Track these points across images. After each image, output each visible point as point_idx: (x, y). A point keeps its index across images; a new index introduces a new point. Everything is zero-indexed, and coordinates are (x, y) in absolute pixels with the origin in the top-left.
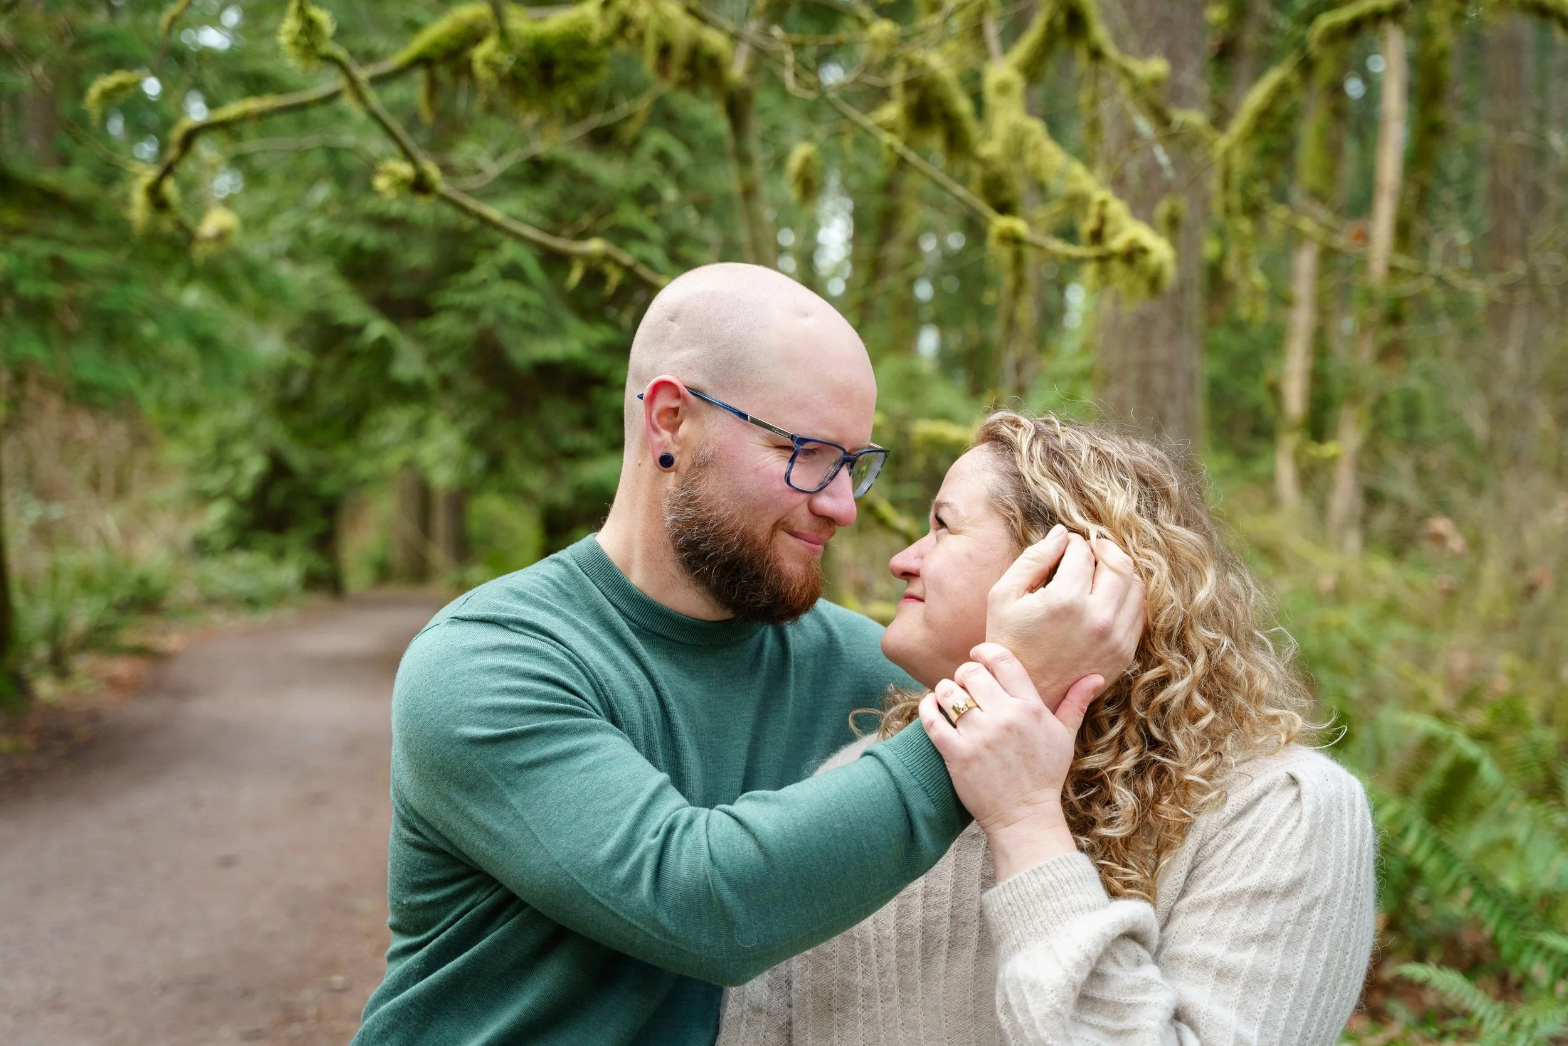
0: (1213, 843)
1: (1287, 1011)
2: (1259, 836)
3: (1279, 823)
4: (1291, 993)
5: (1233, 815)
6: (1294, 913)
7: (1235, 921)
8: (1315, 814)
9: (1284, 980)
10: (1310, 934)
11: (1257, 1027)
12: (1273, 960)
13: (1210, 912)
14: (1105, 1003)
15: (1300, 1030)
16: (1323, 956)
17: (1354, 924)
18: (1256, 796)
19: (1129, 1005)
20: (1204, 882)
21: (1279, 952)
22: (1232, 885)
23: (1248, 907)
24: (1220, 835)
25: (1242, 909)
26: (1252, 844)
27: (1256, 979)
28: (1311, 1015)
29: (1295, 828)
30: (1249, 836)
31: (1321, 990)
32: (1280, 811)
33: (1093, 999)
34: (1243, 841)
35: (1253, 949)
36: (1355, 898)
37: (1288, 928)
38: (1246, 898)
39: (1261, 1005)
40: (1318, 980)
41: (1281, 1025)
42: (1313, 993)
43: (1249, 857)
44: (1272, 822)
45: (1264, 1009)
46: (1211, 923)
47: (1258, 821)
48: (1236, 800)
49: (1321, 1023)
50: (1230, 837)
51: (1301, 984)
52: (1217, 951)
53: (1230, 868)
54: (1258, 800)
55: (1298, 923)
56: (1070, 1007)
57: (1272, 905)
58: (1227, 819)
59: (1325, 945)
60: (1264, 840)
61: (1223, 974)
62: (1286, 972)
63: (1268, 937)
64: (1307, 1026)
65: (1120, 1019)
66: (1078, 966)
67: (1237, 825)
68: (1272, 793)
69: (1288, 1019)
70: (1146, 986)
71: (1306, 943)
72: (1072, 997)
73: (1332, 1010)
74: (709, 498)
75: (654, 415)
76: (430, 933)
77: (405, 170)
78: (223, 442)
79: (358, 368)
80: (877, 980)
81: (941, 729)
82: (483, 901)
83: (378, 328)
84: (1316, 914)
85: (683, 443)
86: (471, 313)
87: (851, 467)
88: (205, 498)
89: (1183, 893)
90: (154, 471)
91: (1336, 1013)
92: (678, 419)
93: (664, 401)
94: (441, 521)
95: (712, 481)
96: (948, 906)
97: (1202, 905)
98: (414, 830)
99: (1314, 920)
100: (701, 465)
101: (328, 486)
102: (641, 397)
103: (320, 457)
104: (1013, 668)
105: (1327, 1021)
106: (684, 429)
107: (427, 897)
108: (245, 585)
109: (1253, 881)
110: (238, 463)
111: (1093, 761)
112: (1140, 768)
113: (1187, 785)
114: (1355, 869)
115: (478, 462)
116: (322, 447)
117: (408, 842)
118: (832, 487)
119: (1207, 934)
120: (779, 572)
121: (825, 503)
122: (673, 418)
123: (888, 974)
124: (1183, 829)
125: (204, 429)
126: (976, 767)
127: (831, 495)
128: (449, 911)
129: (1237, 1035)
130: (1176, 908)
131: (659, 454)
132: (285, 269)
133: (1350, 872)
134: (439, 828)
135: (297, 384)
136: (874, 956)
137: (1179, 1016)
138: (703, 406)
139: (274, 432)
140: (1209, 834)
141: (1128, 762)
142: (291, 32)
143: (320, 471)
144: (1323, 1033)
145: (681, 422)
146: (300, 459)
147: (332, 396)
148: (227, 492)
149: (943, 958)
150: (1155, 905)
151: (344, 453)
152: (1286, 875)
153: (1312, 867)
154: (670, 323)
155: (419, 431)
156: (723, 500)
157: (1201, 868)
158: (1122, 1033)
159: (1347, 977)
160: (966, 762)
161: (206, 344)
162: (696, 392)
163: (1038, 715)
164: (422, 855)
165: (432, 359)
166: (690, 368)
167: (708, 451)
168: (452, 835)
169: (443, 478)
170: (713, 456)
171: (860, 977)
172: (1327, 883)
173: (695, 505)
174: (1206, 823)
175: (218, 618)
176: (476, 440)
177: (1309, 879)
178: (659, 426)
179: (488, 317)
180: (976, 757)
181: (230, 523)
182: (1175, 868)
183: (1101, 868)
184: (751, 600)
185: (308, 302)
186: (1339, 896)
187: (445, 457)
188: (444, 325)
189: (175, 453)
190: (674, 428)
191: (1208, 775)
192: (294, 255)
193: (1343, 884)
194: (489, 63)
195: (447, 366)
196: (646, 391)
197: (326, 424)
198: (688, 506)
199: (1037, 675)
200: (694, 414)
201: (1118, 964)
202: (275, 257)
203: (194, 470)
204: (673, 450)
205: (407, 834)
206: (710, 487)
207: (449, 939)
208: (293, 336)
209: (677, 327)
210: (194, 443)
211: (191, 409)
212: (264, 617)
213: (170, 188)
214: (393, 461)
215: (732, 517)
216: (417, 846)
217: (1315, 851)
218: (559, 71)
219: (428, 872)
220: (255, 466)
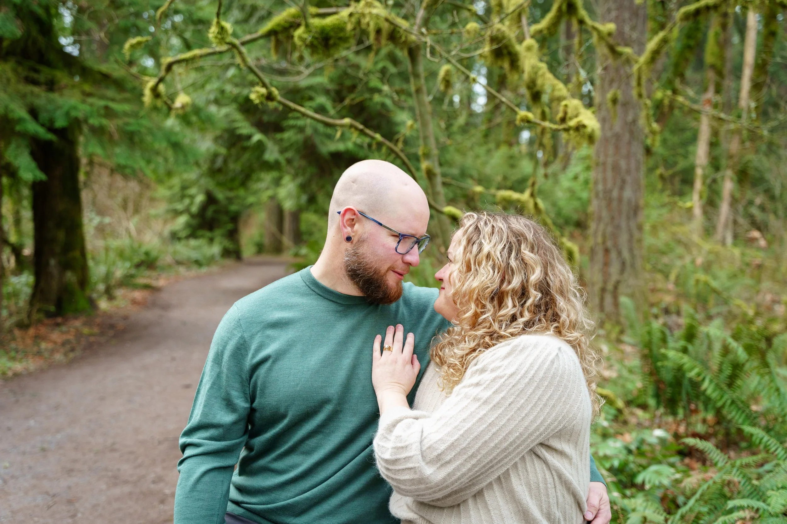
74: (363, 254)
75: (345, 221)
77: (263, 91)
78: (184, 188)
79: (247, 155)
83: (257, 137)
85: (356, 232)
86: (301, 130)
87: (418, 244)
88: (177, 214)
90: (152, 200)
92: (353, 223)
93: (348, 216)
94: (287, 224)
95: (365, 247)
100: (361, 241)
101: (234, 208)
102: (339, 213)
103: (231, 194)
106: (357, 226)
108: (195, 255)
110: (192, 197)
115: (304, 198)
116: (231, 189)
118: (412, 251)
120: (387, 285)
121: (408, 258)
122: (352, 223)
125: (176, 181)
127: (411, 255)
131: (346, 236)
132: (213, 109)
135: (219, 162)
138: (364, 219)
139: (208, 183)
143: (230, 200)
145: (355, 224)
146: (220, 195)
147: (235, 167)
148: (187, 210)
151: (241, 192)
154: (352, 183)
155: (277, 182)
156: (369, 255)
161: (176, 146)
162: (362, 213)
165: (283, 151)
166: (360, 203)
167: (365, 236)
169: (288, 205)
170: (367, 238)
173: (358, 256)
175: (182, 270)
176: (303, 187)
178: (346, 225)
179: (309, 131)
181: (188, 225)
185: (223, 124)
187: (289, 195)
188: (288, 135)
189: (162, 192)
190: (352, 226)
192: (217, 102)
194: (300, 38)
195: (289, 155)
196: (342, 210)
197: (233, 180)
200: (359, 221)
202: (208, 102)
203: (171, 200)
204: (352, 235)
206: (364, 250)
208: (216, 140)
209: (355, 186)
210: (170, 188)
211: (169, 174)
212: (204, 270)
213: (162, 88)
214: (265, 196)
215: (371, 262)
218: (331, 42)
220: (200, 198)
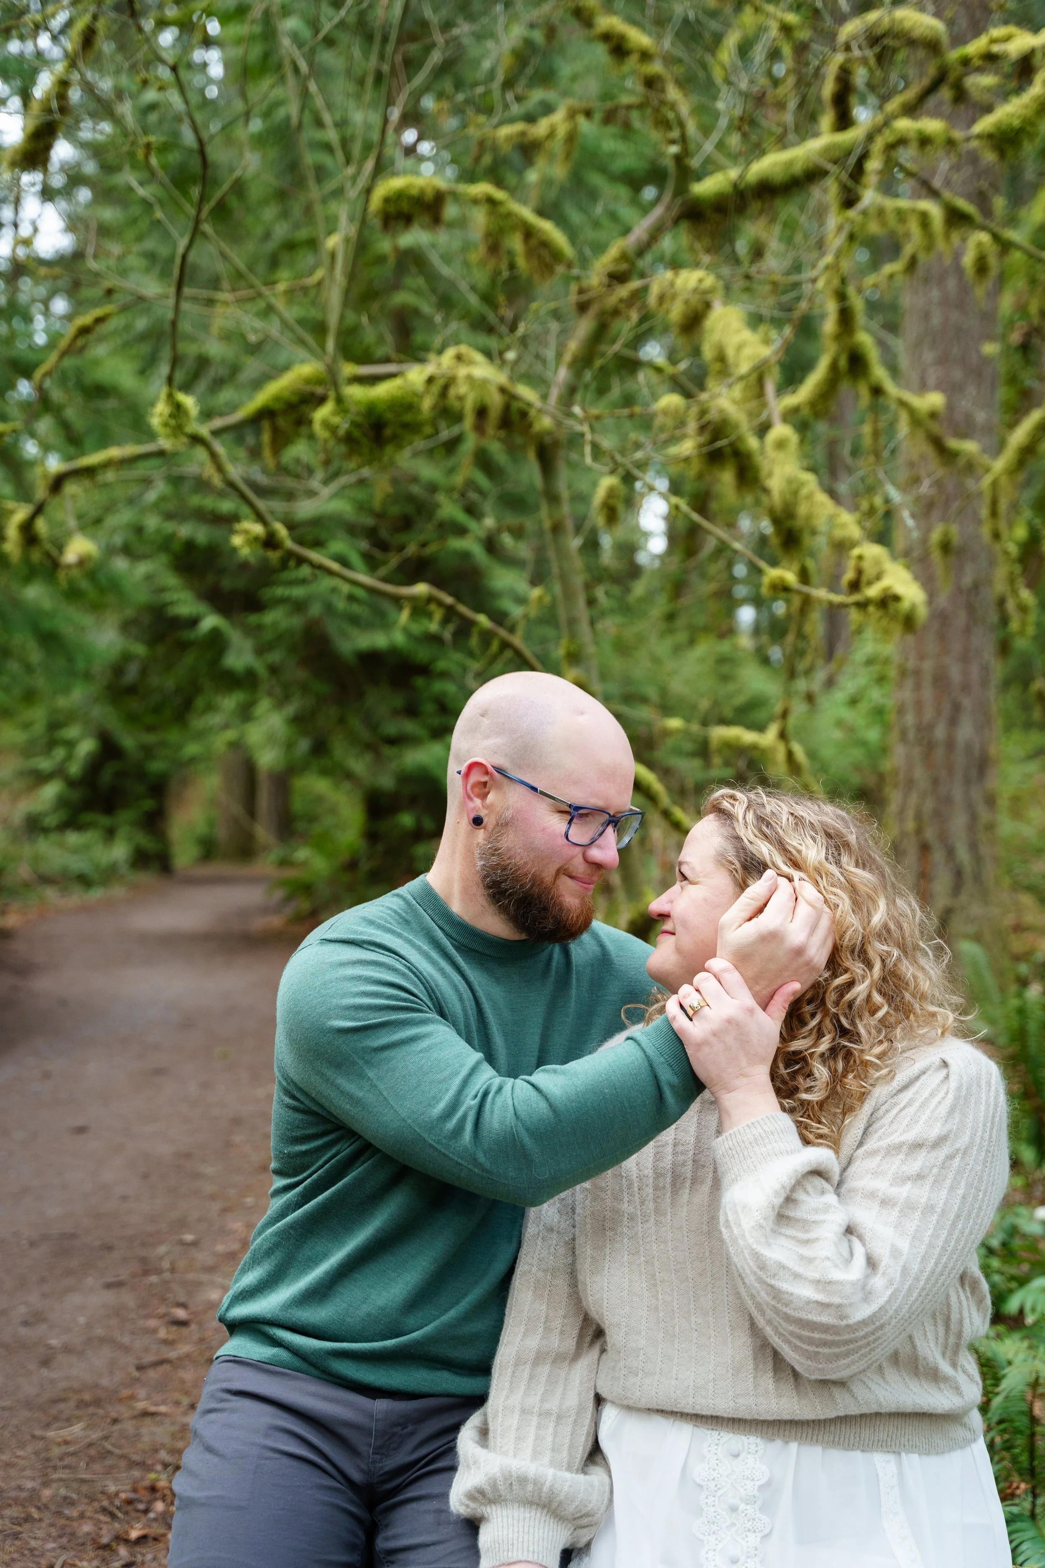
0: (884, 1108)
1: (932, 1230)
2: (917, 1105)
3: (932, 1095)
4: (935, 1217)
5: (898, 1088)
6: (940, 1160)
7: (896, 1164)
8: (959, 1088)
9: (929, 1208)
10: (951, 1176)
11: (908, 1241)
12: (922, 1193)
13: (879, 1158)
14: (797, 1220)
15: (941, 1244)
16: (961, 1192)
17: (987, 1169)
18: (916, 1075)
19: (813, 1222)
20: (876, 1136)
21: (927, 1188)
22: (895, 1139)
23: (906, 1155)
24: (889, 1102)
25: (902, 1156)
26: (911, 1110)
27: (909, 1207)
28: (950, 1234)
29: (943, 1098)
30: (909, 1104)
31: (958, 1216)
32: (933, 1086)
33: (788, 1217)
34: (905, 1107)
35: (909, 1185)
36: (988, 1151)
37: (935, 1170)
38: (905, 1149)
39: (911, 1225)
40: (956, 1209)
41: (926, 1240)
42: (952, 1218)
43: (908, 1119)
44: (926, 1094)
45: (914, 1228)
46: (879, 1166)
47: (917, 1093)
48: (901, 1078)
49: (958, 1241)
50: (895, 1104)
51: (943, 1211)
52: (882, 1185)
53: (895, 1126)
54: (917, 1078)
55: (943, 1167)
56: (771, 1223)
57: (924, 1154)
58: (894, 1091)
59: (963, 1184)
60: (920, 1107)
61: (886, 1203)
62: (932, 1202)
63: (920, 1177)
64: (947, 1241)
65: (807, 1231)
66: (777, 1193)
67: (901, 1096)
68: (929, 1072)
69: (932, 1236)
70: (827, 1209)
71: (948, 1182)
72: (772, 1215)
73: (967, 1231)
74: (509, 849)
75: (469, 787)
76: (305, 1175)
77: (258, 529)
78: (55, 726)
79: (189, 659)
80: (638, 1207)
81: (681, 1022)
82: (345, 1150)
83: (210, 621)
84: (957, 1161)
85: (490, 807)
86: (299, 606)
87: (615, 826)
88: (40, 778)
89: (861, 1144)
91: (971, 1233)
92: (487, 790)
93: (476, 777)
94: (264, 800)
95: (511, 837)
96: (691, 1153)
97: (874, 1153)
98: (293, 1097)
99: (954, 1166)
100: (504, 825)
101: (156, 766)
102: (459, 773)
103: (150, 738)
104: (734, 977)
105: (963, 1239)
106: (491, 797)
107: (303, 1148)
108: (77, 864)
109: (910, 1136)
110: (70, 745)
111: (796, 1045)
112: (833, 1051)
113: (866, 1064)
114: (988, 1130)
115: (304, 745)
116: (150, 729)
117: (289, 1107)
118: (600, 841)
119: (876, 1174)
120: (561, 904)
121: (595, 853)
122: (482, 790)
123: (647, 1203)
124: (863, 1096)
125: (39, 714)
126: (706, 1050)
127: (599, 847)
128: (319, 1158)
129: (893, 1245)
130: (855, 1155)
131: (472, 816)
132: (120, 564)
133: (984, 1131)
134: (313, 1095)
135: (132, 673)
136: (636, 1189)
137: (849, 1231)
138: (505, 780)
139: (105, 714)
140: (881, 1101)
141: (824, 1045)
142: (161, 415)
143: (148, 751)
144: (960, 1247)
145: (489, 793)
146: (129, 741)
147: (163, 682)
148: (58, 772)
149: (687, 1191)
150: (837, 1152)
151: (173, 735)
152: (935, 1132)
153: (955, 1127)
154: (481, 719)
155: (245, 714)
157: (875, 1126)
158: (808, 1242)
159: (980, 1208)
160: (699, 1046)
162: (500, 770)
163: (751, 1011)
164: (300, 1116)
165: (260, 651)
166: (495, 753)
167: (509, 814)
168: (323, 1100)
169: (268, 759)
170: (512, 818)
171: (626, 1205)
172: (965, 1139)
173: (499, 854)
174: (880, 1093)
175: (51, 894)
176: (300, 722)
177: (952, 1136)
178: (472, 795)
179: (315, 610)
180: (705, 1043)
181: (62, 802)
182: (855, 1125)
183: (799, 1124)
184: (541, 926)
185: (142, 596)
186: (975, 1148)
187: (271, 739)
188: (273, 617)
189: (11, 735)
190: (483, 797)
191: (880, 1057)
192: (129, 553)
193: (978, 1140)
194: (327, 424)
195: (276, 657)
196: (463, 768)
197: (157, 710)
198: (493, 855)
199: (751, 982)
200: (499, 787)
201: (807, 1193)
202: (111, 553)
203: (27, 751)
204: (483, 813)
205: (288, 1100)
206: (509, 841)
207: (320, 1178)
208: (126, 627)
209: (486, 722)
210: (28, 727)
211: (29, 698)
212: (97, 894)
213: (41, 526)
214: (221, 741)
215: (526, 863)
216: (295, 1109)
217: (957, 1116)
219: (303, 1128)
220: (87, 747)
